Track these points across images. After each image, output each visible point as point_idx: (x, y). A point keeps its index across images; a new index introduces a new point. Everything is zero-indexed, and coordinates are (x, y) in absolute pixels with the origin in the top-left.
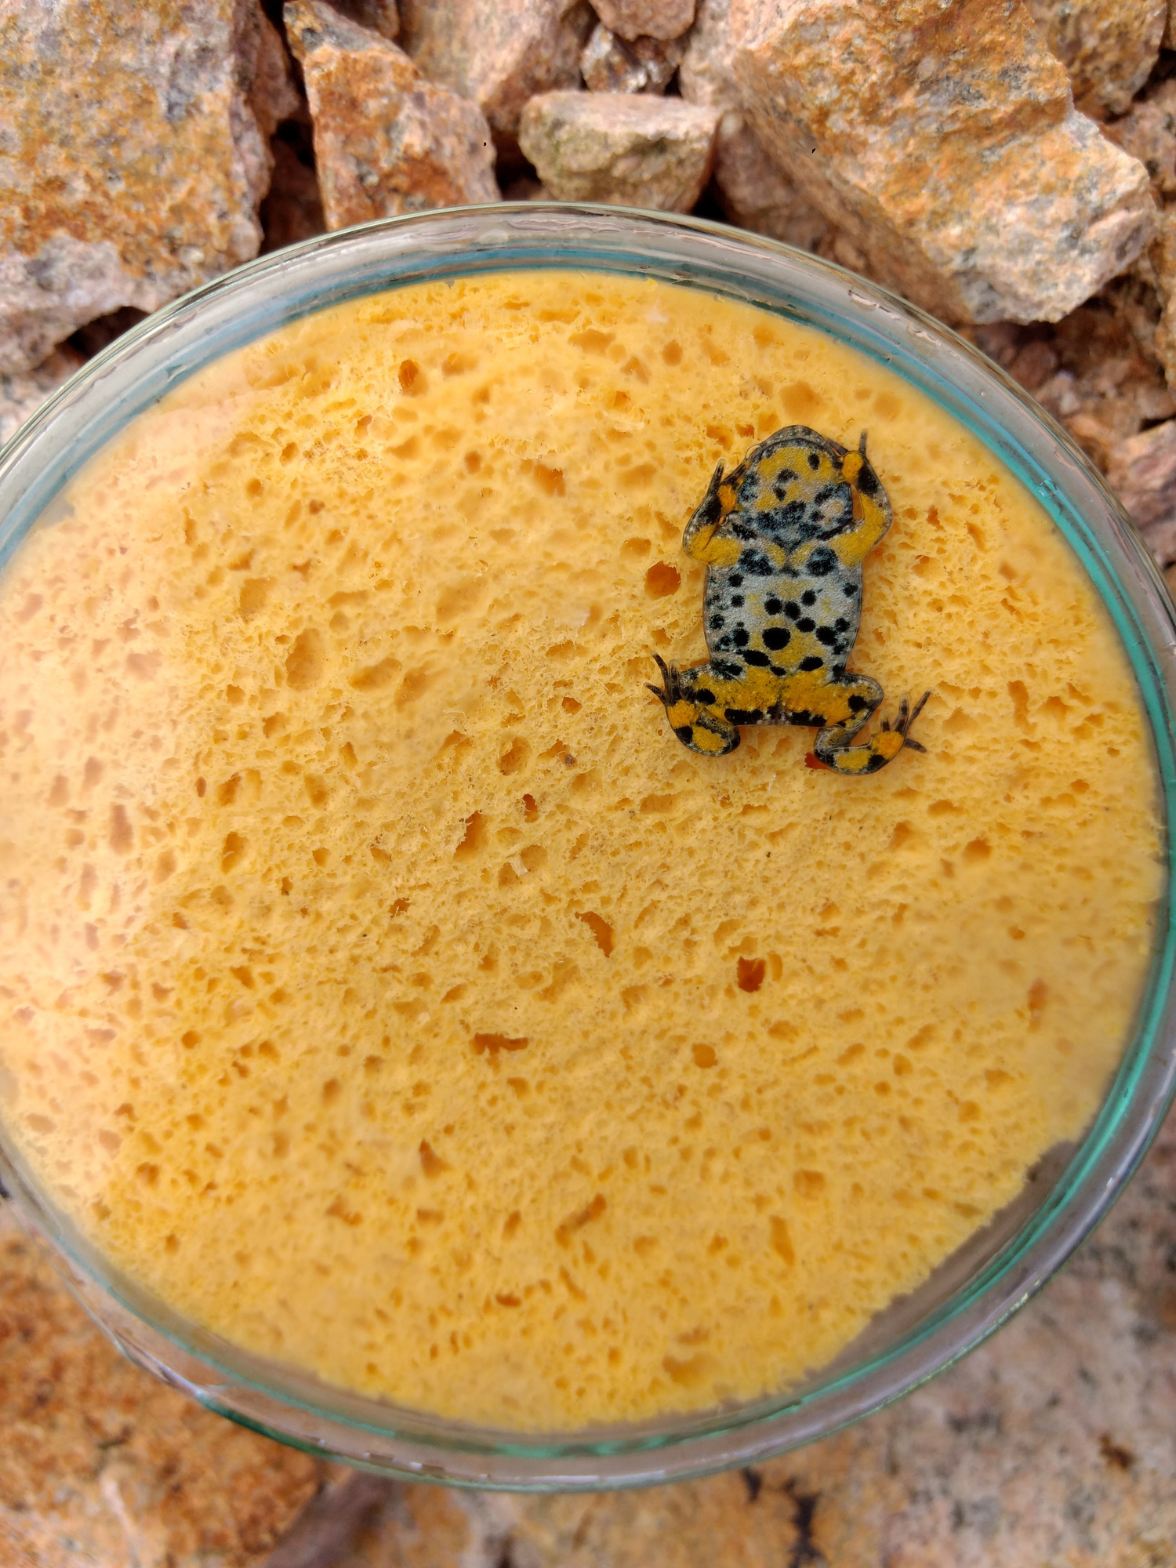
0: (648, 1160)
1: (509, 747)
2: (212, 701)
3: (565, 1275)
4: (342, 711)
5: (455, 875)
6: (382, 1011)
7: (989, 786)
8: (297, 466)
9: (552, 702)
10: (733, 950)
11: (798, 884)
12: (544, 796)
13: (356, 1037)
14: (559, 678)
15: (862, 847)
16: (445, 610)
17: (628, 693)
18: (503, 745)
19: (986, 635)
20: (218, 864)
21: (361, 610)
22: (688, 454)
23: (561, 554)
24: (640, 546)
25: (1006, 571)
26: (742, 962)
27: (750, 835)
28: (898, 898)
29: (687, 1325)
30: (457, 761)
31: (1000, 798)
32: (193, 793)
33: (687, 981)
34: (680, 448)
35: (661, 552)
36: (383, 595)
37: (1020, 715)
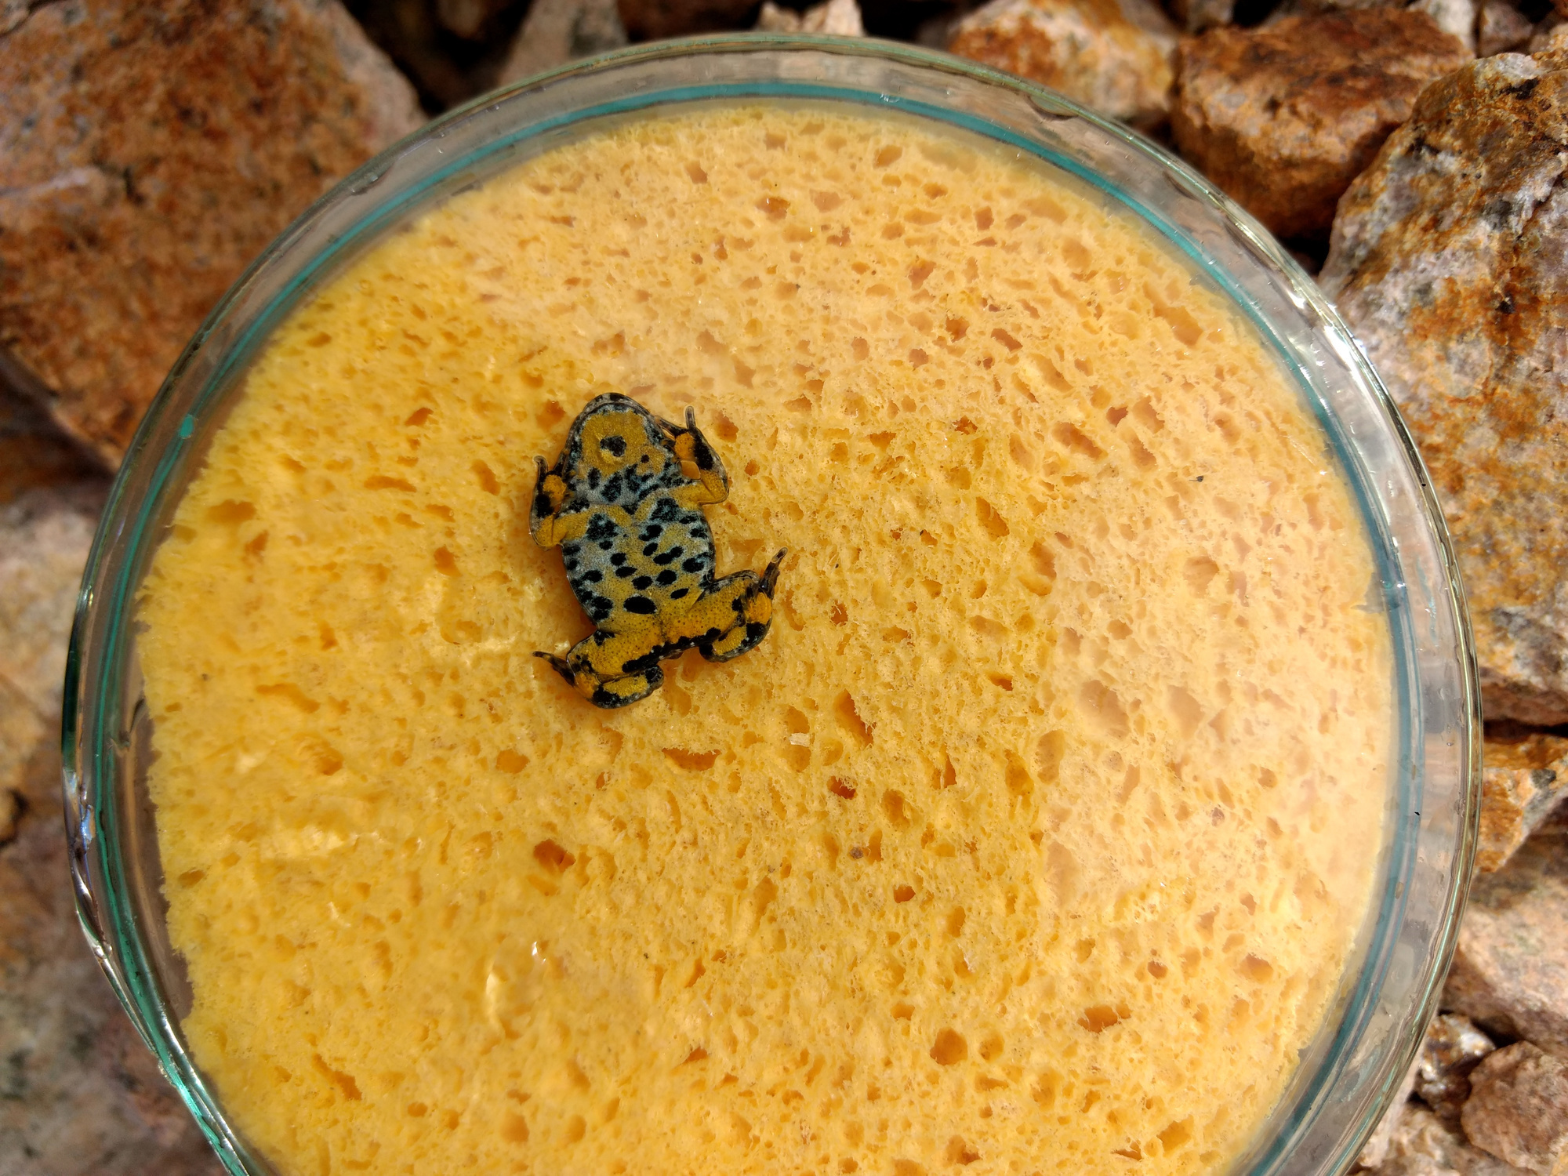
0: (457, 642)
1: (907, 813)
2: (1129, 607)
4: (1042, 706)
5: (833, 680)
6: (762, 527)
8: (1259, 828)
9: (920, 880)
11: (602, 961)
12: (845, 809)
14: (935, 903)
15: (593, 1039)
16: (1059, 854)
18: (912, 810)
20: (991, 500)
21: (1112, 788)
23: (1034, 985)
24: (990, 1050)
27: (676, 954)
28: (525, 1038)
29: (272, 552)
30: (927, 761)
32: (1065, 529)
33: (589, 800)
34: (1043, 1142)
35: (974, 1063)
36: (1110, 815)
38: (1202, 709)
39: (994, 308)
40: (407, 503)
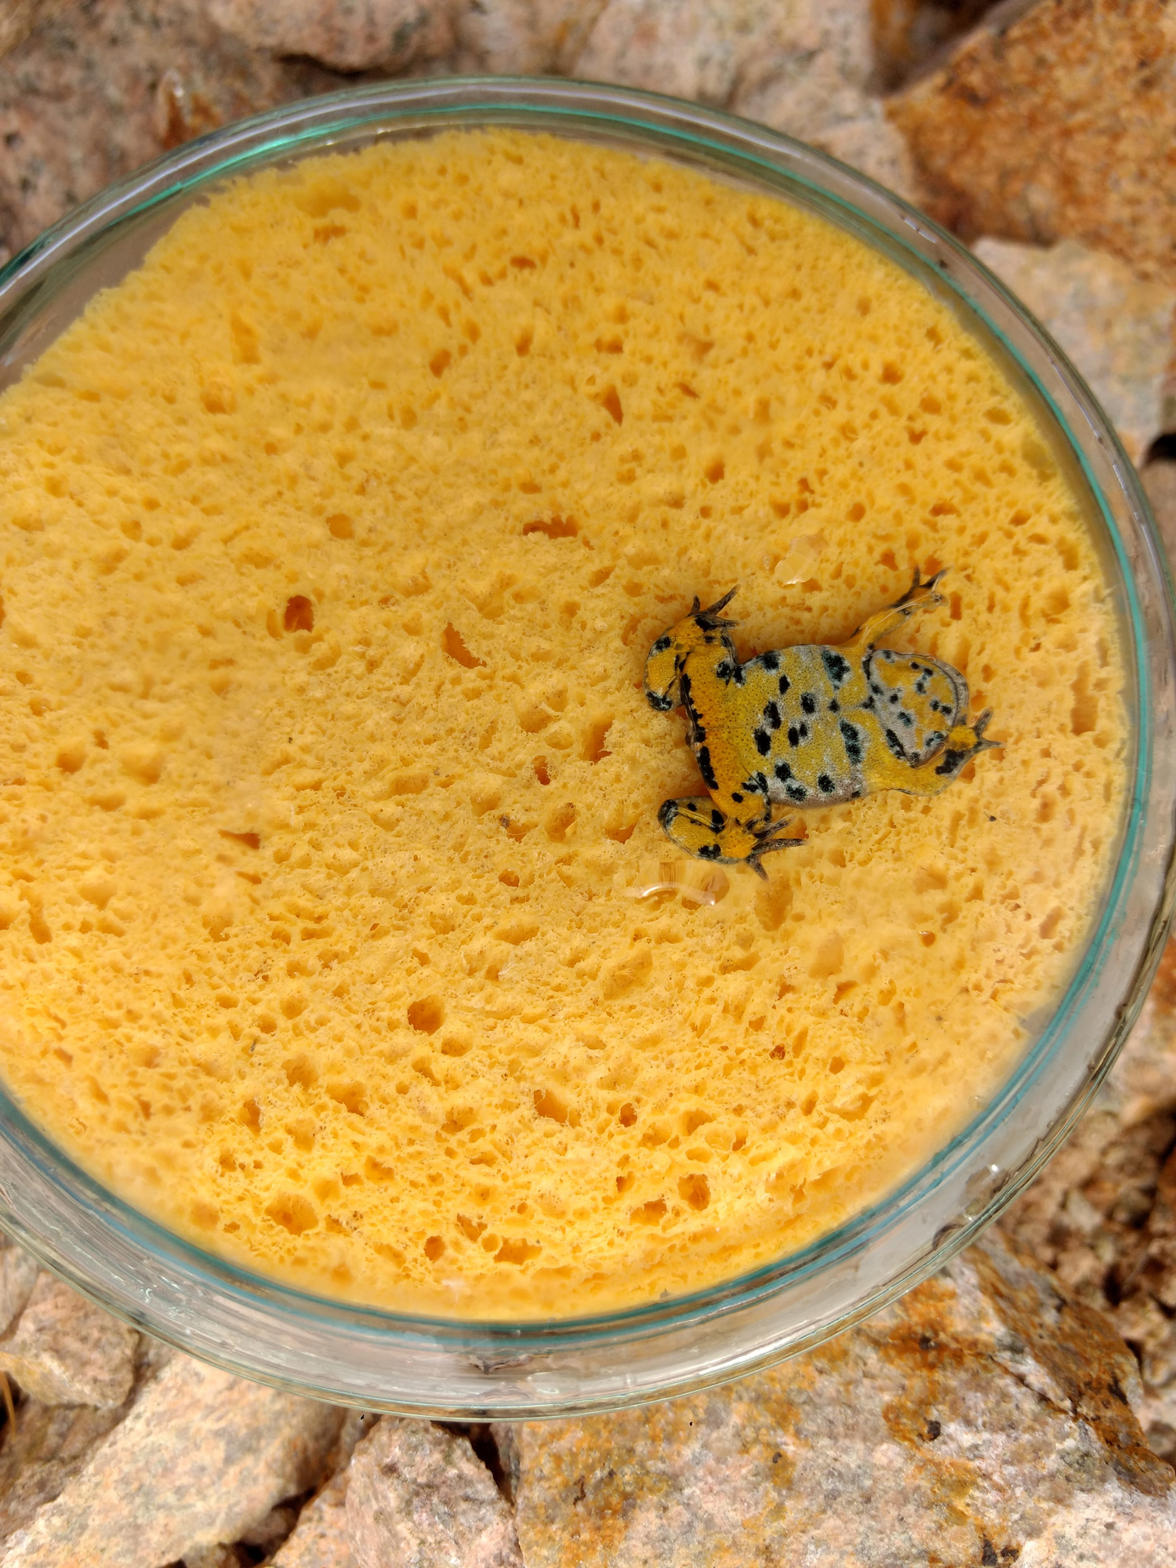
0: (391, 416)
1: (569, 830)
2: (859, 850)
3: (466, 291)
6: (673, 555)
7: (64, 830)
8: (800, 1092)
9: (530, 881)
10: (319, 638)
11: (258, 712)
12: (529, 785)
13: (694, 527)
14: (526, 906)
15: (192, 754)
16: (644, 964)
17: (453, 896)
18: (574, 833)
19: (80, 991)
21: (726, 954)
22: (411, 1149)
24: (452, 1048)
25: (66, 1058)
26: (309, 627)
27: (310, 760)
28: (150, 705)
29: (337, 244)
30: (620, 813)
31: (51, 819)
33: (365, 603)
34: (420, 1153)
35: (431, 1045)
36: (704, 972)
37: (37, 905)
38: (842, 968)
39: (969, 578)
40: (457, 303)
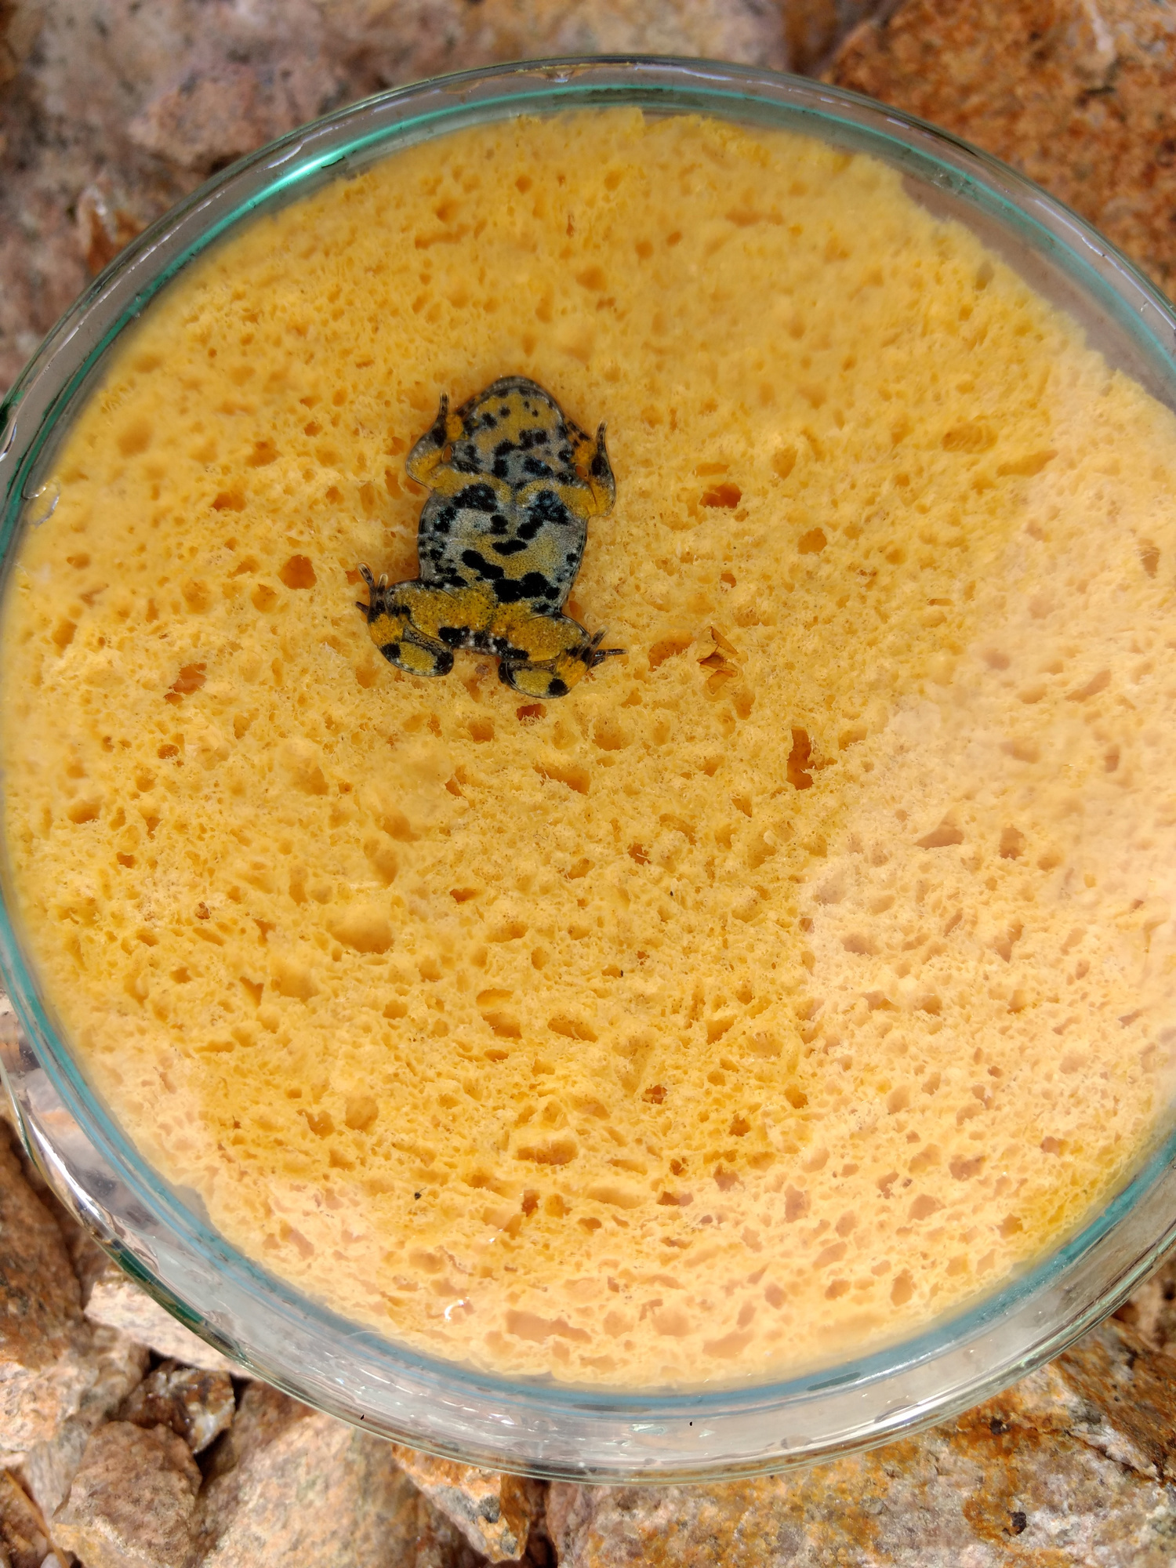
1: (466, 733)
3: (1078, 697)
4: (416, 898)
5: (603, 795)
6: (761, 881)
8: (161, 929)
10: (693, 512)
13: (792, 911)
16: (317, 788)
18: (463, 738)
20: (586, 1045)
21: (311, 873)
23: (264, 669)
24: (264, 596)
26: (706, 504)
28: (637, 351)
32: (503, 1065)
33: (727, 558)
35: (270, 575)
36: (295, 847)
38: (277, 993)
39: (707, 1220)
40: (1064, 684)
